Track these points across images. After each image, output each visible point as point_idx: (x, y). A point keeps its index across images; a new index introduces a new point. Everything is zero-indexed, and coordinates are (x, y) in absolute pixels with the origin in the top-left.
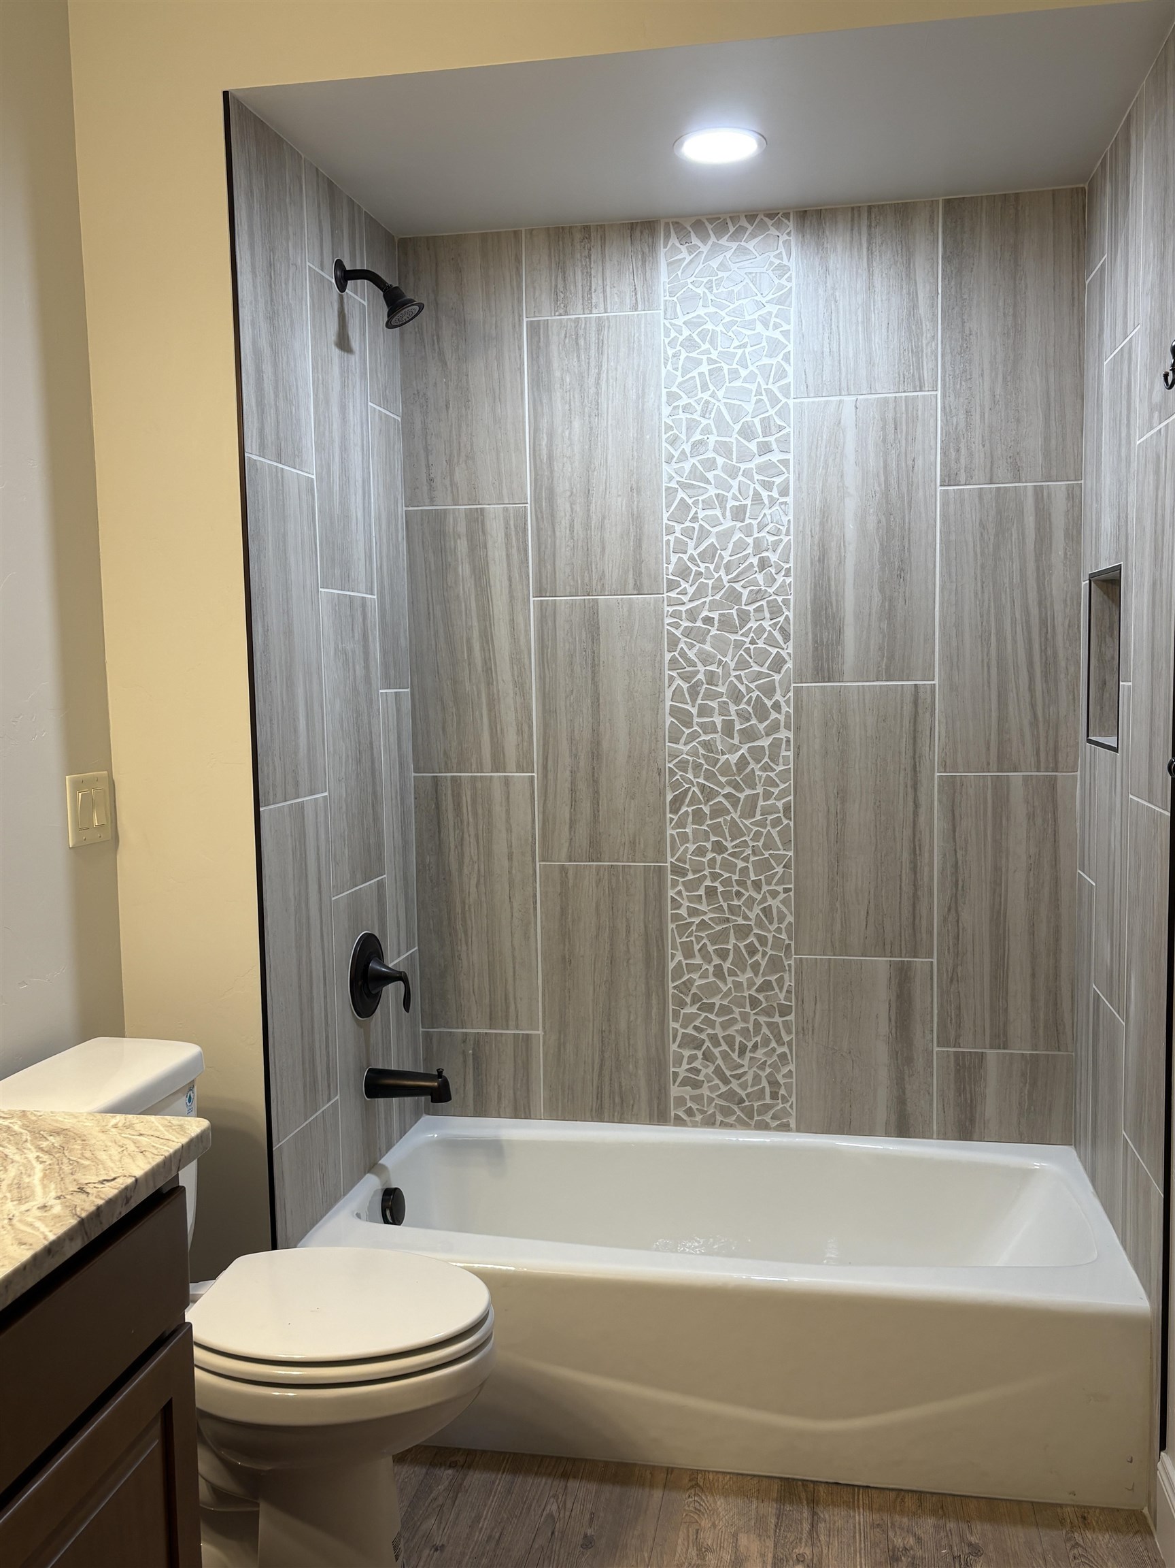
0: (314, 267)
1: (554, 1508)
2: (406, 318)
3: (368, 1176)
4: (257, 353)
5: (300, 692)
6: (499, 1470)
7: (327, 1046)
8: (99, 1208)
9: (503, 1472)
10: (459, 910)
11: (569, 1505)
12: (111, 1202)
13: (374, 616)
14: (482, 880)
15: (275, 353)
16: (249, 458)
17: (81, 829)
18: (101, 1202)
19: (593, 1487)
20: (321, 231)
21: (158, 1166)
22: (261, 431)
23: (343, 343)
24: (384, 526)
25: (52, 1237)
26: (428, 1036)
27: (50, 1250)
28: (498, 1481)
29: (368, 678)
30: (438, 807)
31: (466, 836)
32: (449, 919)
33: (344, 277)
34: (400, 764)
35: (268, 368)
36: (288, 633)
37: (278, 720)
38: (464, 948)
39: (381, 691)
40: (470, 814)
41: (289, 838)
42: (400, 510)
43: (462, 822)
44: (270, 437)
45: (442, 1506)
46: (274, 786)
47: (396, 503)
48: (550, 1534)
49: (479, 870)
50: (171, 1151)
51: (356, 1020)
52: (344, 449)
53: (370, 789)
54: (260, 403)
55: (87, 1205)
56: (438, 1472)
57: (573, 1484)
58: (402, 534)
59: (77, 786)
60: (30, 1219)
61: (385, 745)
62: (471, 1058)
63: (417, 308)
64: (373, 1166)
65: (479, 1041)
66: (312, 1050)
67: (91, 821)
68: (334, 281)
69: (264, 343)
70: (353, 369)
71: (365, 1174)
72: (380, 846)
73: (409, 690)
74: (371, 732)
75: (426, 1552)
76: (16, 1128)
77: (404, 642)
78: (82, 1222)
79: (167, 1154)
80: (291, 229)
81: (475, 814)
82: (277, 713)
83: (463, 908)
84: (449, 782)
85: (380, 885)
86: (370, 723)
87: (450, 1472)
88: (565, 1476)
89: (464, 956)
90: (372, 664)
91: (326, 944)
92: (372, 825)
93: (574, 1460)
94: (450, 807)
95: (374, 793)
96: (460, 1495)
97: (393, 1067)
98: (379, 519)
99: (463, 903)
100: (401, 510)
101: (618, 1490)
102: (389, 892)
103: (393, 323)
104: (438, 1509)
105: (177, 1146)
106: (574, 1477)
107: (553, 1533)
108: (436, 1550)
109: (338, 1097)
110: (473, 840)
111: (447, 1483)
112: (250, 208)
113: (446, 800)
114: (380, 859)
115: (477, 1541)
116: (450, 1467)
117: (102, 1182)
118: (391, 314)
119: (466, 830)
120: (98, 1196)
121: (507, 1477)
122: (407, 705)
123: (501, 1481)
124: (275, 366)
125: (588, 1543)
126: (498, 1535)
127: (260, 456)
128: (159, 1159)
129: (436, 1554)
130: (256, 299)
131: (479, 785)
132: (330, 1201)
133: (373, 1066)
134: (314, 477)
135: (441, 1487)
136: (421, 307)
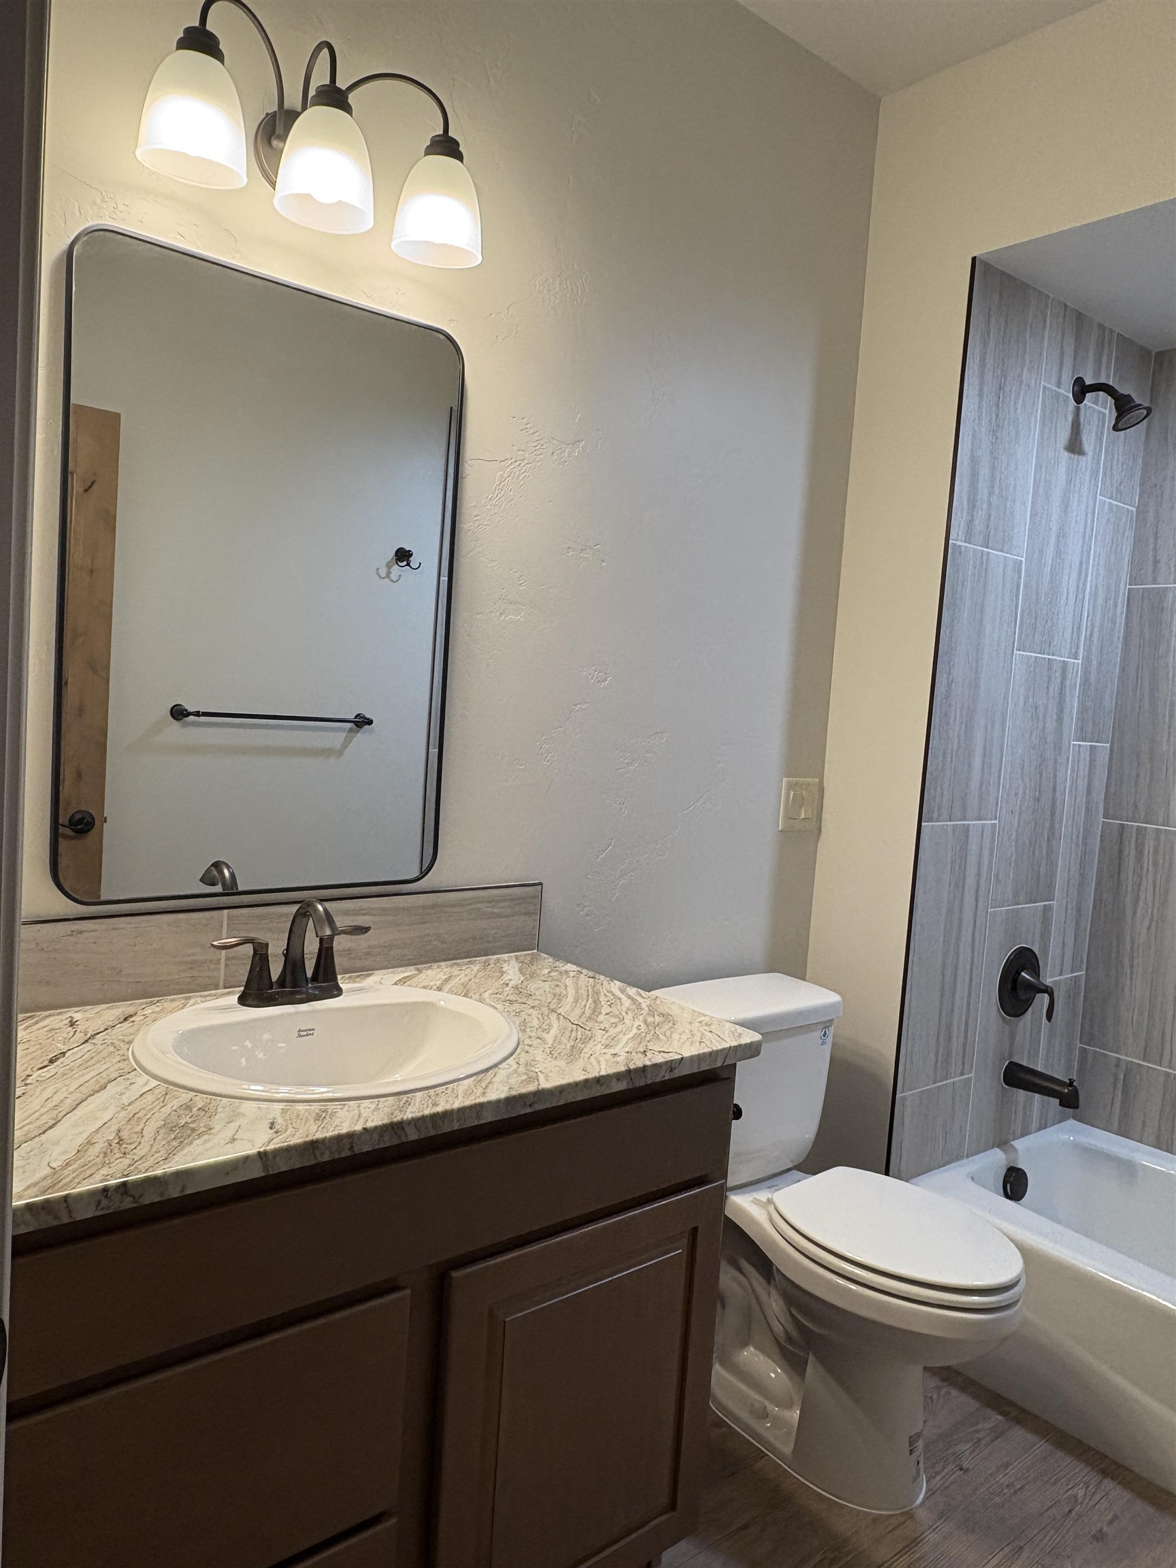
0: (1049, 386)
1: (1081, 1493)
2: (1133, 421)
3: (997, 1150)
4: (974, 461)
5: (979, 735)
6: (1045, 1437)
7: (966, 1031)
8: (645, 1067)
9: (1047, 1441)
10: (1128, 947)
11: (1097, 1497)
12: (656, 1066)
13: (1075, 679)
14: (1154, 924)
15: (994, 458)
16: (954, 544)
17: (788, 818)
18: (648, 1063)
19: (1127, 1495)
20: (1062, 354)
21: (704, 1054)
22: (970, 522)
23: (1074, 446)
24: (1100, 601)
25: (603, 1073)
26: (1083, 1052)
27: (599, 1080)
28: (1038, 1446)
29: (1059, 731)
30: (1121, 851)
31: (1144, 882)
32: (1118, 952)
33: (1081, 390)
34: (1087, 809)
35: (984, 472)
36: (975, 685)
37: (952, 755)
38: (1128, 982)
39: (1072, 743)
40: (1150, 862)
41: (950, 852)
42: (1122, 586)
43: (1142, 868)
44: (978, 525)
45: (980, 1440)
46: (940, 808)
47: (1118, 580)
48: (1067, 1510)
49: (1152, 915)
50: (720, 1048)
51: (1003, 1018)
52: (1062, 534)
53: (1047, 824)
54: (973, 502)
55: (639, 1062)
56: (989, 1412)
57: (1108, 1484)
58: (1121, 608)
59: (790, 787)
60: (601, 1059)
61: (1071, 791)
62: (1122, 1082)
63: (1145, 412)
64: (1003, 1143)
65: (1130, 1070)
66: (949, 1027)
67: (799, 814)
68: (1071, 396)
69: (984, 453)
70: (1083, 468)
71: (993, 1147)
72: (1052, 874)
73: (1108, 745)
74: (1055, 776)
75: (951, 1466)
76: (644, 1005)
77: (1109, 703)
78: (629, 1071)
79: (715, 1049)
80: (1027, 357)
81: (1155, 864)
82: (952, 750)
83: (1132, 948)
84: (1135, 830)
85: (1047, 909)
86: (1055, 769)
87: (1000, 1417)
88: (1105, 1473)
89: (1127, 990)
90: (1066, 718)
91: (977, 945)
92: (1045, 856)
93: (1119, 1466)
94: (1133, 853)
95: (1052, 827)
96: (1000, 1439)
97: (1039, 1069)
98: (1095, 596)
99: (1133, 942)
100: (1124, 588)
101: (1151, 1510)
102: (1056, 917)
103: (1120, 426)
104: (975, 1440)
105: (727, 1046)
106: (1112, 1478)
107: (1070, 1511)
108: (961, 1469)
109: (972, 1075)
110: (1150, 886)
111: (992, 1425)
112: (985, 345)
113: (1129, 846)
114: (1051, 886)
115: (997, 1482)
116: (1001, 1414)
117: (660, 1052)
118: (1118, 419)
119: (1144, 876)
120: (650, 1060)
121: (1048, 1447)
122: (1103, 758)
123: (1042, 1447)
124: (993, 469)
125: (1100, 1537)
126: (1018, 1487)
127: (965, 542)
128: (707, 1050)
129: (960, 1473)
130: (980, 417)
131: (1163, 837)
132: (952, 1157)
133: (1016, 1059)
134: (1023, 559)
135: (987, 1426)
136: (1149, 410)
